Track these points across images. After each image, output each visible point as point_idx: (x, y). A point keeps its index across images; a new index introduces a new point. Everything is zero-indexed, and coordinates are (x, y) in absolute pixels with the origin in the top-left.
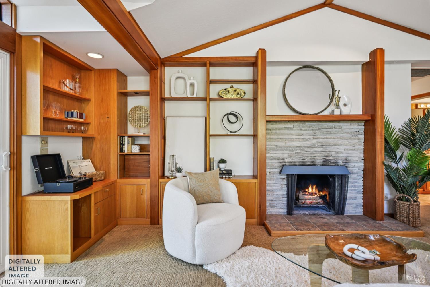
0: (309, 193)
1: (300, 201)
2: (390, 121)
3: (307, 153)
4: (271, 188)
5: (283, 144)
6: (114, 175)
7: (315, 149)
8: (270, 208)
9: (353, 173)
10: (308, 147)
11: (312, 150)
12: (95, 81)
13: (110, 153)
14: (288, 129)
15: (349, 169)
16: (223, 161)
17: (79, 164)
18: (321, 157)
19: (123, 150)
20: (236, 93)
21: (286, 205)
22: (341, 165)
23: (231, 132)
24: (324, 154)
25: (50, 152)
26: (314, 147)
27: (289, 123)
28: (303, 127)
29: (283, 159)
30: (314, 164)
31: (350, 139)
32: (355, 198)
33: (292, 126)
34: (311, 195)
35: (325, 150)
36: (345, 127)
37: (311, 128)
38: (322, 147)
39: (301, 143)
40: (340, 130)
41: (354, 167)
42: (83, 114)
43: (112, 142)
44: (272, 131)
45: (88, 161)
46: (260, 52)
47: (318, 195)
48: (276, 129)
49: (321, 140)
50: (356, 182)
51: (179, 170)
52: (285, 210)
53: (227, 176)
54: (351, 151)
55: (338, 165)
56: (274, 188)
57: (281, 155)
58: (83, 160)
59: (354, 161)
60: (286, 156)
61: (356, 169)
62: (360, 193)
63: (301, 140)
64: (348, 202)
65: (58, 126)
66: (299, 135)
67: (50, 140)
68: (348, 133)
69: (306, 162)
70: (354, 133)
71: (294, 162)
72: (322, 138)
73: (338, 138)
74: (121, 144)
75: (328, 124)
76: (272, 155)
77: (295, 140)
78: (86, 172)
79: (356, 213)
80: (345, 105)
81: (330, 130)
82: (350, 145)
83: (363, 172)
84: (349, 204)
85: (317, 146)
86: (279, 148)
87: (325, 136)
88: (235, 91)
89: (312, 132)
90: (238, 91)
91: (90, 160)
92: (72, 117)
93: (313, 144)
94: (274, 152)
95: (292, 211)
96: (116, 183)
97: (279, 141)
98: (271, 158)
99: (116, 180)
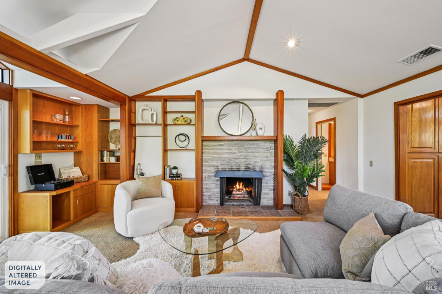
0: (236, 189)
1: (232, 195)
2: (293, 140)
3: (235, 162)
4: (209, 187)
5: (217, 156)
6: (95, 178)
7: (240, 160)
8: (209, 201)
9: (266, 176)
10: (235, 158)
11: (237, 161)
12: (82, 112)
13: (93, 162)
14: (221, 145)
15: (263, 173)
16: (175, 168)
17: (69, 170)
18: (244, 165)
19: (103, 160)
20: (184, 120)
21: (219, 198)
22: (258, 171)
23: (181, 148)
24: (246, 163)
25: (43, 163)
26: (239, 158)
27: (221, 142)
28: (232, 144)
29: (217, 166)
30: (239, 170)
31: (264, 152)
32: (268, 194)
33: (223, 144)
34: (238, 191)
35: (247, 160)
36: (261, 144)
37: (237, 145)
38: (244, 158)
39: (230, 155)
40: (258, 146)
41: (267, 172)
42: (72, 136)
43: (94, 155)
44: (210, 147)
45: (77, 168)
46: (197, 92)
47: (244, 191)
48: (212, 146)
49: (244, 154)
50: (269, 183)
51: (142, 174)
52: (219, 202)
53: (177, 179)
54: (265, 161)
55: (256, 171)
56: (211, 186)
57: (216, 164)
58: (74, 168)
59: (267, 168)
60: (219, 164)
61: (269, 173)
62: (272, 191)
63: (230, 153)
64: (262, 196)
65: (50, 146)
66: (228, 150)
67: (43, 155)
68: (263, 148)
69: (233, 168)
70: (267, 148)
71: (225, 169)
72: (245, 152)
73: (256, 152)
74: (102, 156)
75: (248, 142)
76: (210, 164)
77: (226, 153)
78: (74, 175)
79: (269, 204)
80: (261, 129)
81: (250, 146)
82: (265, 157)
83: (273, 176)
84: (263, 198)
85: (241, 157)
86: (214, 159)
87: (247, 150)
88: (184, 119)
89: (237, 147)
90: (186, 119)
91: (78, 167)
92: (62, 138)
93: (238, 156)
94: (211, 162)
95: (223, 203)
96: (97, 184)
97: (214, 154)
98: (209, 166)
99: (97, 181)
